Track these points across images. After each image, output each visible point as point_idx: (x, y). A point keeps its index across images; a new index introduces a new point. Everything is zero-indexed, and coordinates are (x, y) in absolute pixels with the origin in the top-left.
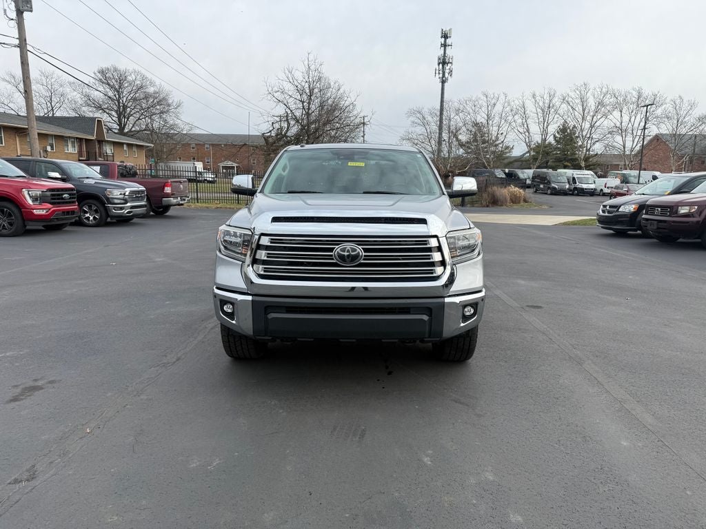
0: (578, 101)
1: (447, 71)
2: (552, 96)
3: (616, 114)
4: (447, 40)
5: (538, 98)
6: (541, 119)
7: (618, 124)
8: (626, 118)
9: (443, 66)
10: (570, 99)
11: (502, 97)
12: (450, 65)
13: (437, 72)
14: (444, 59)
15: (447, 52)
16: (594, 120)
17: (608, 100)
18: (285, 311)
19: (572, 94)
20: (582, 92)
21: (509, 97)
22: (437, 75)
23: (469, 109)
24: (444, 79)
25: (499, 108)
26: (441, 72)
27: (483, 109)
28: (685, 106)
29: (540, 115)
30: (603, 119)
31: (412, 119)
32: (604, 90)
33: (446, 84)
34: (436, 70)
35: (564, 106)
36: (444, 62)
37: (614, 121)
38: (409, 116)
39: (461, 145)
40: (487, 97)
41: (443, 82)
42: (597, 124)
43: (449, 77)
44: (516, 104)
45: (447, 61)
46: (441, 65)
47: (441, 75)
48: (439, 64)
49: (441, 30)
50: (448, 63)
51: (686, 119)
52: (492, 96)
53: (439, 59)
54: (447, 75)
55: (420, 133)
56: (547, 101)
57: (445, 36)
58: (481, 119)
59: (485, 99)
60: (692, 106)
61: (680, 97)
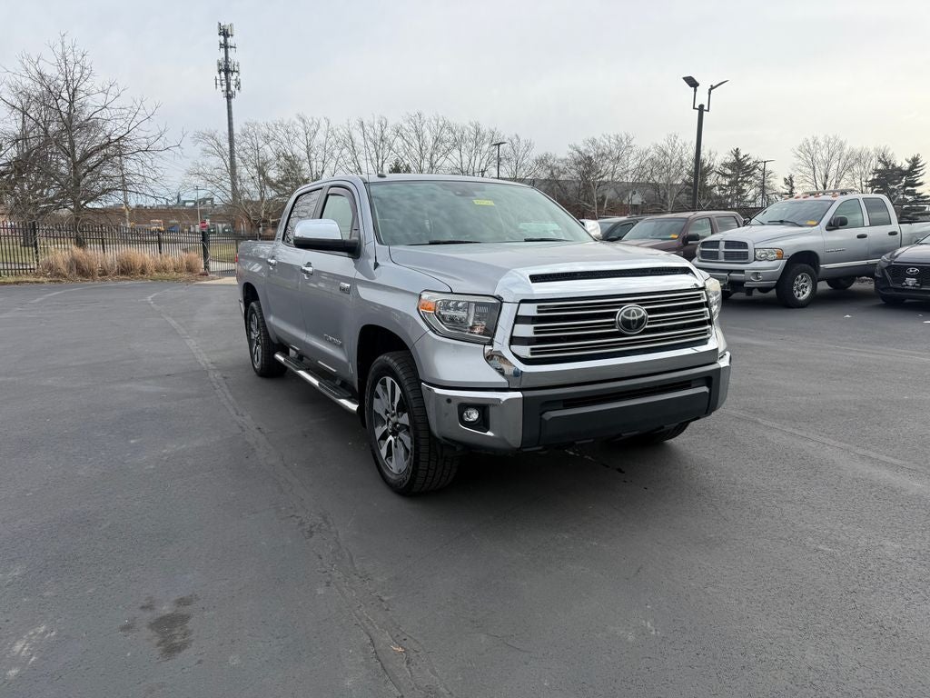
0: (413, 135)
1: (233, 83)
2: (383, 126)
3: (456, 152)
4: (229, 39)
5: (367, 128)
6: (374, 156)
7: (459, 166)
8: (466, 159)
9: (226, 74)
10: (404, 132)
11: (323, 123)
12: (235, 74)
13: (218, 82)
14: (227, 66)
15: (229, 56)
16: (435, 159)
17: (446, 135)
18: (562, 407)
19: (406, 125)
20: (418, 124)
21: (333, 124)
22: (219, 86)
23: (281, 137)
24: (230, 93)
25: (320, 137)
26: (224, 83)
27: (301, 138)
28: (522, 147)
29: (372, 149)
30: (443, 158)
31: (201, 145)
32: (441, 123)
33: (233, 100)
34: (216, 80)
35: (399, 139)
36: (226, 69)
37: (455, 161)
38: (196, 142)
39: (272, 185)
40: (304, 121)
41: (229, 97)
42: (438, 164)
43: (237, 91)
44: (341, 133)
45: (231, 68)
46: (223, 74)
47: (225, 88)
48: (220, 72)
49: (217, 24)
50: (232, 72)
51: (524, 162)
52: (310, 121)
53: (220, 64)
54: (233, 88)
55: (215, 166)
56: (379, 133)
57: (225, 33)
58: (299, 150)
59: (302, 124)
60: (529, 146)
61: (517, 136)
